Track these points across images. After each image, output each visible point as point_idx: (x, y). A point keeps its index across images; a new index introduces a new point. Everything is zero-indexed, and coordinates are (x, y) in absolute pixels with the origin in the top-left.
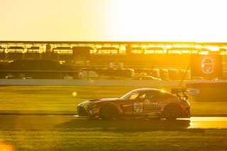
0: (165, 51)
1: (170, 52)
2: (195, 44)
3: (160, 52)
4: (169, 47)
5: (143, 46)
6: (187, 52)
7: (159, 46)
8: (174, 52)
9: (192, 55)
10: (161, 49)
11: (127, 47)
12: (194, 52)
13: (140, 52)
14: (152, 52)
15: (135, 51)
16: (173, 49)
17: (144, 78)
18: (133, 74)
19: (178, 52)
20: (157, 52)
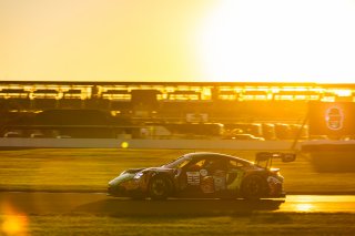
0: (270, 97)
1: (277, 97)
2: (314, 85)
3: (262, 97)
4: (276, 90)
5: (237, 89)
6: (303, 97)
7: (261, 89)
8: (284, 97)
9: (311, 103)
10: (264, 93)
11: (212, 91)
12: (313, 98)
13: (232, 97)
14: (250, 97)
15: (225, 97)
16: (281, 93)
17: (238, 138)
18: (222, 132)
19: (290, 97)
20: (258, 97)
